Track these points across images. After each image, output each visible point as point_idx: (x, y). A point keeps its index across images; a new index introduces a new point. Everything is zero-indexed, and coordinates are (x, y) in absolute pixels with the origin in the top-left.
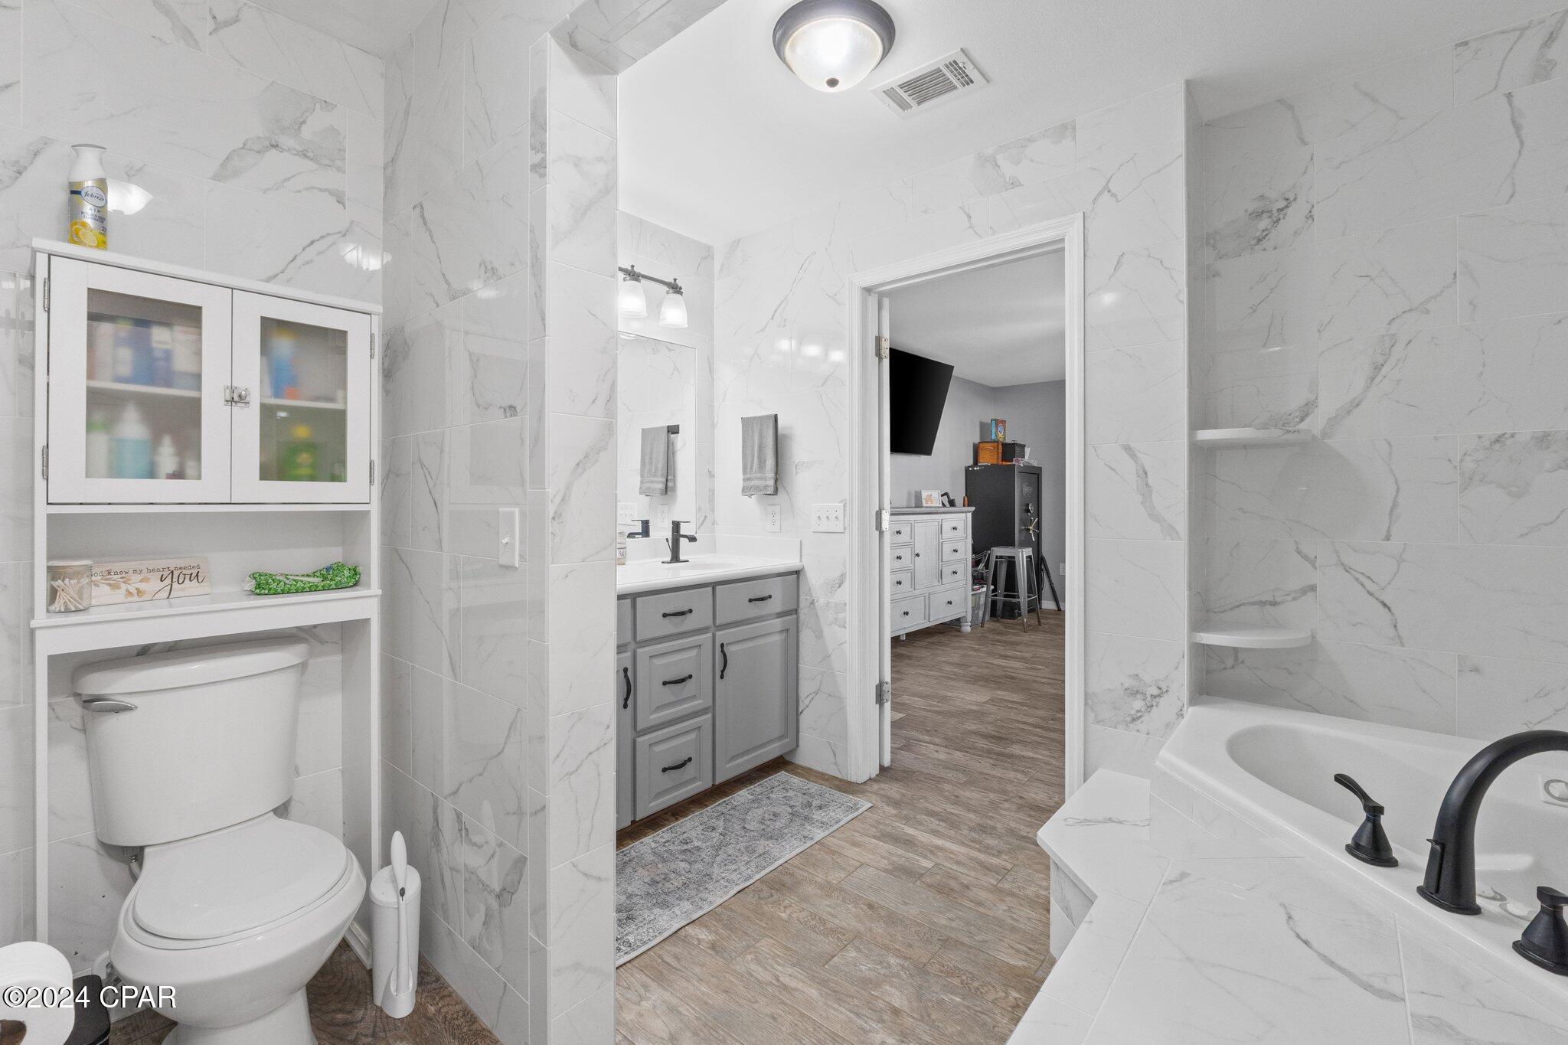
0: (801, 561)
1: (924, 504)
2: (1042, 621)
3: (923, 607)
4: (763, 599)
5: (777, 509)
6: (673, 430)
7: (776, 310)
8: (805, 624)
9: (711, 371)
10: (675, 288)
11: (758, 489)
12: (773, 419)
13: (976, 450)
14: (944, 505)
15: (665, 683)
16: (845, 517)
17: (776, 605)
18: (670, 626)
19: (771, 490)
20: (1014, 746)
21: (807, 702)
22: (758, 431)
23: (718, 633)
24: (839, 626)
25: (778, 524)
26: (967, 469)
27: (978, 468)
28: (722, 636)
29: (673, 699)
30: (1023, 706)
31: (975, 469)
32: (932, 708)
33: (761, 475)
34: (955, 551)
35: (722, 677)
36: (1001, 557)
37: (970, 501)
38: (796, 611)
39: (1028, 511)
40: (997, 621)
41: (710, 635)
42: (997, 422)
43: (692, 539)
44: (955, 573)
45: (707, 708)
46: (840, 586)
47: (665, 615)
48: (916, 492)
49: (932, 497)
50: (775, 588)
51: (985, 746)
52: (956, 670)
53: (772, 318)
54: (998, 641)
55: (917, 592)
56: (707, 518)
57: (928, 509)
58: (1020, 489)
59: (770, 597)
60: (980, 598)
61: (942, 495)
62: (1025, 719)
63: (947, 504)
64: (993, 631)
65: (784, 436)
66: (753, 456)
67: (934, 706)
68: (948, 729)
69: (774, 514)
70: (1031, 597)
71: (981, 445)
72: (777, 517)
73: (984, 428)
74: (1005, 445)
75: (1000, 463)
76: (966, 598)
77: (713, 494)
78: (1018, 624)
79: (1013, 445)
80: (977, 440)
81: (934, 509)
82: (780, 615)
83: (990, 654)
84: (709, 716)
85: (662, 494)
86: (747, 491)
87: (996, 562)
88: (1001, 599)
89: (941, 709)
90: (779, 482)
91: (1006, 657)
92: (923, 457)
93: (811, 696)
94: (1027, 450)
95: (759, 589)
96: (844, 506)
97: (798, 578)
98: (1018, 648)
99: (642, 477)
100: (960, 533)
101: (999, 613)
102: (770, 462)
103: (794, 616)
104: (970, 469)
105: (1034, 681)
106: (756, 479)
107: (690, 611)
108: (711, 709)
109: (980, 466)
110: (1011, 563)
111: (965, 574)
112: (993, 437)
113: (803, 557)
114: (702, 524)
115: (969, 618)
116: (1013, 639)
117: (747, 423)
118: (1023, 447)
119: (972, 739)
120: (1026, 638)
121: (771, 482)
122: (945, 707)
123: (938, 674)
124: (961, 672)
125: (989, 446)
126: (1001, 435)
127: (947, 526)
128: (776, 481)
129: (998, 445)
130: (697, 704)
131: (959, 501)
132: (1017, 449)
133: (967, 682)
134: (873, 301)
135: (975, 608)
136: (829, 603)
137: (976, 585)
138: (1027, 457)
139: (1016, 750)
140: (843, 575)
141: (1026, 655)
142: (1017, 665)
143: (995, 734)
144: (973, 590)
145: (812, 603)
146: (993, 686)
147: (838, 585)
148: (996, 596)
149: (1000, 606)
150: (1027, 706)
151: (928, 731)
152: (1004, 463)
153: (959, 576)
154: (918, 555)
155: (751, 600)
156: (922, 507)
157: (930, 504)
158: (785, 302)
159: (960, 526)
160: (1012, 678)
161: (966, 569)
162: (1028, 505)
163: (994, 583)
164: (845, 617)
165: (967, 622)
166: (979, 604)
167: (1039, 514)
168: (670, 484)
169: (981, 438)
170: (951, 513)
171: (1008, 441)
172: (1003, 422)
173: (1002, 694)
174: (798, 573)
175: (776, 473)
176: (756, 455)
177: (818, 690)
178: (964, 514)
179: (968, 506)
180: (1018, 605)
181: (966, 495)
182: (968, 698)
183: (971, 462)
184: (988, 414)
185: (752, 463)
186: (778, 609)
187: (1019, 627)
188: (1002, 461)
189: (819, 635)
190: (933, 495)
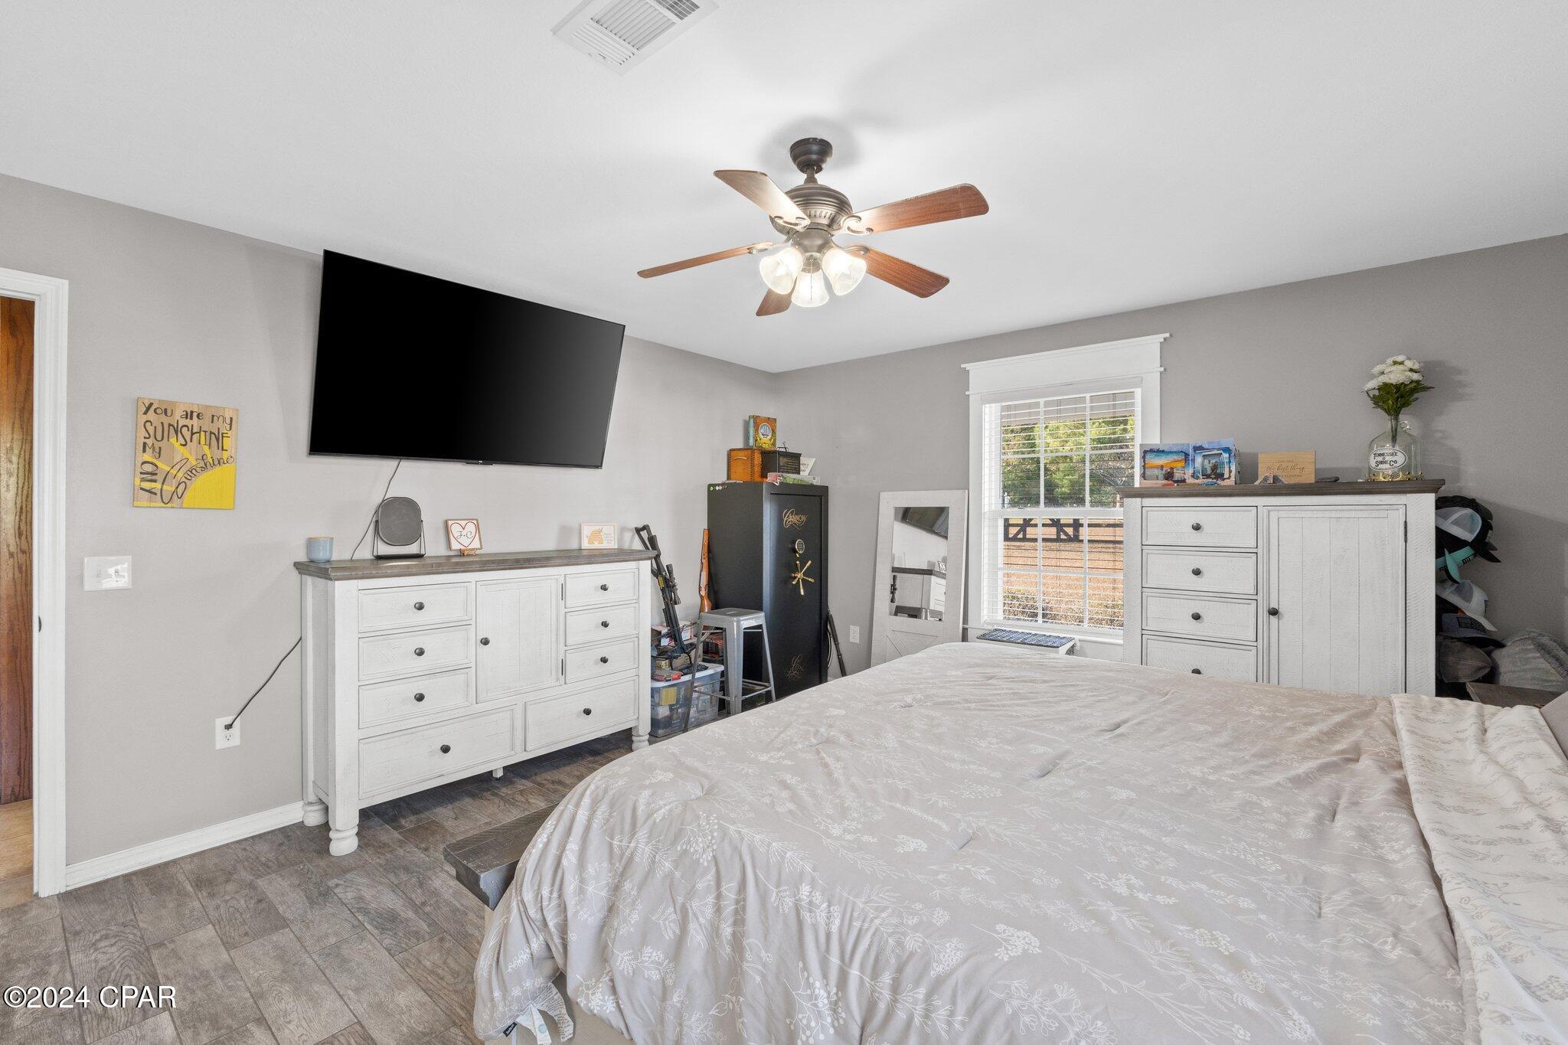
26: (708, 488)
27: (721, 487)
31: (718, 488)
34: (607, 625)
39: (794, 550)
49: (603, 536)
71: (733, 453)
74: (767, 453)
79: (774, 455)
100: (615, 596)
104: (712, 488)
111: (636, 659)
112: (752, 442)
118: (795, 456)
125: (742, 455)
126: (767, 440)
127: (581, 586)
132: (781, 460)
138: (806, 471)
153: (620, 664)
154: (485, 642)
159: (621, 583)
161: (637, 651)
162: (793, 542)
165: (640, 735)
172: (771, 421)
178: (631, 563)
181: (708, 528)
190: (605, 530)
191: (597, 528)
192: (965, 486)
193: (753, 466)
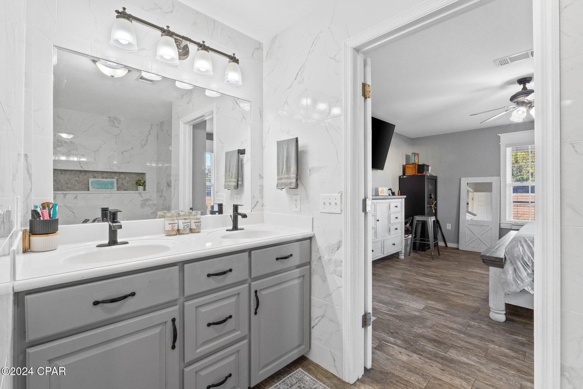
0: (313, 231)
1: (380, 194)
2: (440, 253)
3: (380, 247)
4: (286, 258)
5: (298, 197)
6: (242, 152)
7: (298, 74)
8: (315, 271)
9: (261, 116)
10: (234, 59)
11: (286, 185)
12: (295, 141)
13: (404, 169)
14: (389, 195)
15: (209, 325)
16: (341, 203)
17: (295, 261)
18: (214, 283)
19: (293, 186)
20: (452, 351)
21: (316, 321)
22: (286, 148)
23: (253, 283)
24: (338, 276)
25: (299, 207)
26: (400, 177)
27: (406, 177)
28: (256, 285)
29: (216, 335)
30: (447, 313)
31: (404, 177)
32: (392, 313)
33: (288, 176)
34: (397, 218)
35: (256, 313)
36: (418, 221)
37: (401, 193)
38: (309, 263)
39: (431, 198)
40: (416, 252)
41: (246, 285)
42: (415, 154)
43: (244, 216)
44: (396, 229)
45: (246, 336)
46: (338, 249)
47: (209, 275)
48: (375, 188)
49: (384, 191)
50: (295, 249)
51: (431, 349)
52: (401, 284)
53: (296, 79)
54: (420, 265)
55: (377, 240)
56: (259, 203)
57: (383, 197)
58: (428, 187)
59: (291, 255)
60: (408, 241)
61: (389, 190)
62: (451, 325)
63: (391, 194)
64: (415, 258)
65: (302, 152)
66: (283, 165)
67: (392, 311)
68: (404, 331)
69: (296, 200)
70: (435, 241)
71: (407, 165)
72: (298, 202)
73: (408, 157)
74: (419, 165)
75: (417, 174)
76: (402, 242)
77: (263, 188)
78: (428, 254)
79: (423, 166)
80: (405, 164)
81: (386, 197)
82: (298, 267)
83: (417, 273)
84: (246, 341)
85: (235, 188)
86: (280, 186)
87: (416, 223)
88: (418, 242)
89: (397, 314)
90: (298, 181)
91: (426, 275)
92: (379, 171)
93: (319, 319)
94: (430, 168)
95: (284, 251)
96: (341, 196)
97: (311, 242)
98: (432, 269)
99: (225, 179)
100: (398, 209)
101: (417, 248)
102: (293, 168)
103: (309, 266)
104: (402, 177)
105: (448, 294)
106: (285, 178)
107: (231, 270)
108: (248, 337)
109: (406, 176)
110: (424, 224)
111: (401, 230)
112: (413, 162)
113: (314, 228)
114: (255, 206)
115: (403, 252)
116: (428, 263)
117: (279, 144)
118: (428, 166)
119: (422, 342)
120: (433, 263)
121: (294, 181)
122: (400, 313)
123: (391, 286)
124: (404, 285)
125: (411, 166)
126: (416, 161)
127: (393, 205)
128: (297, 180)
129: (416, 165)
130: (236, 334)
131: (396, 193)
132: (425, 167)
133: (409, 293)
134: (360, 58)
135: (406, 246)
136: (330, 259)
137: (406, 235)
138: (430, 171)
139: (453, 354)
140: (340, 242)
141: (437, 274)
142: (435, 281)
143: (435, 337)
144: (405, 237)
145: (320, 258)
146: (424, 296)
147: (336, 248)
148: (416, 240)
149: (418, 245)
150: (450, 314)
151: (392, 333)
152: (419, 174)
153: (399, 230)
154: (378, 220)
155: (277, 259)
156: (378, 196)
157: (382, 194)
158: (303, 67)
159: (399, 206)
160: (434, 291)
161: (402, 227)
162: (431, 195)
163: (415, 234)
164: (342, 270)
165: (402, 254)
166: (407, 244)
167: (436, 199)
168: (240, 183)
169: (406, 162)
170: (395, 199)
171: (420, 163)
172: (418, 154)
173: (431, 303)
174: (310, 238)
175: (297, 175)
176: (285, 164)
177: (324, 315)
178: (401, 199)
179: (400, 195)
180: (429, 245)
181: (399, 190)
182: (412, 306)
183: (401, 174)
184: (410, 151)
185: (283, 169)
186: (297, 263)
187: (428, 256)
188: (418, 173)
189: (324, 279)
190: (384, 189)
191: (382, 189)
192: (499, 175)
193: (415, 170)
